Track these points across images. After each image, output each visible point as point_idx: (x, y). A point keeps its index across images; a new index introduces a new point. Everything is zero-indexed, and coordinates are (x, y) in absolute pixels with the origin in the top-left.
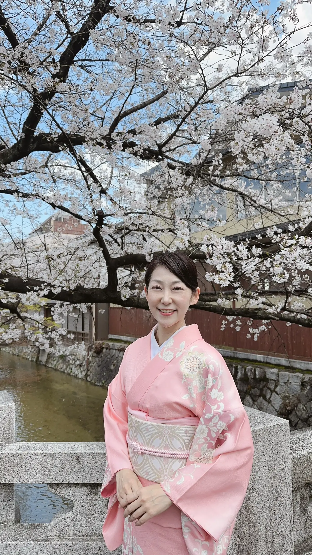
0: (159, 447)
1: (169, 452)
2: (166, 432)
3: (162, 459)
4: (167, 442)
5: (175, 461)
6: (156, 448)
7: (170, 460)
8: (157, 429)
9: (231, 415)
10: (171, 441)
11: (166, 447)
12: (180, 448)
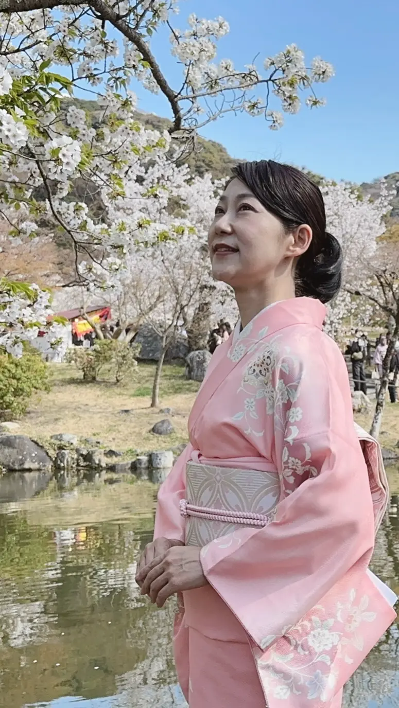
0: (207, 504)
1: (221, 511)
2: (218, 478)
3: (212, 523)
4: (218, 496)
5: (230, 527)
6: (205, 507)
7: (223, 525)
8: (206, 474)
9: (305, 445)
10: (224, 495)
11: (218, 505)
12: (237, 506)
